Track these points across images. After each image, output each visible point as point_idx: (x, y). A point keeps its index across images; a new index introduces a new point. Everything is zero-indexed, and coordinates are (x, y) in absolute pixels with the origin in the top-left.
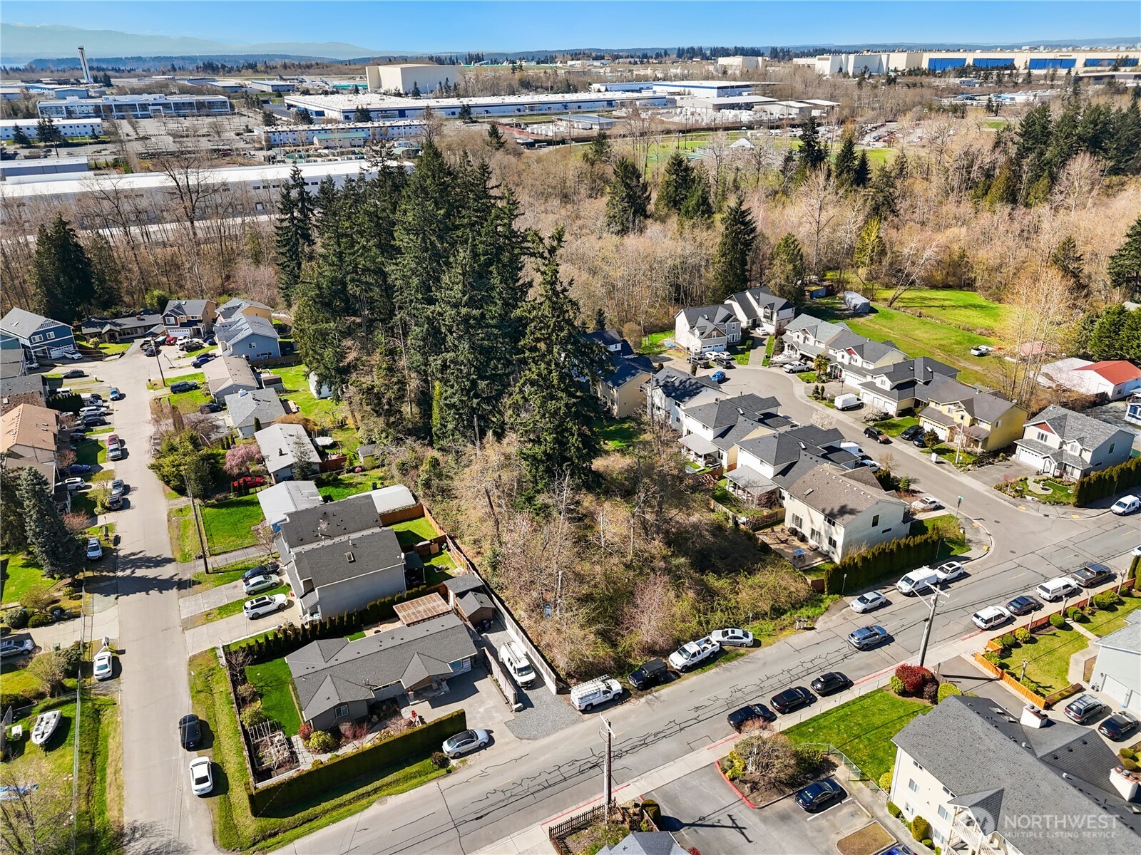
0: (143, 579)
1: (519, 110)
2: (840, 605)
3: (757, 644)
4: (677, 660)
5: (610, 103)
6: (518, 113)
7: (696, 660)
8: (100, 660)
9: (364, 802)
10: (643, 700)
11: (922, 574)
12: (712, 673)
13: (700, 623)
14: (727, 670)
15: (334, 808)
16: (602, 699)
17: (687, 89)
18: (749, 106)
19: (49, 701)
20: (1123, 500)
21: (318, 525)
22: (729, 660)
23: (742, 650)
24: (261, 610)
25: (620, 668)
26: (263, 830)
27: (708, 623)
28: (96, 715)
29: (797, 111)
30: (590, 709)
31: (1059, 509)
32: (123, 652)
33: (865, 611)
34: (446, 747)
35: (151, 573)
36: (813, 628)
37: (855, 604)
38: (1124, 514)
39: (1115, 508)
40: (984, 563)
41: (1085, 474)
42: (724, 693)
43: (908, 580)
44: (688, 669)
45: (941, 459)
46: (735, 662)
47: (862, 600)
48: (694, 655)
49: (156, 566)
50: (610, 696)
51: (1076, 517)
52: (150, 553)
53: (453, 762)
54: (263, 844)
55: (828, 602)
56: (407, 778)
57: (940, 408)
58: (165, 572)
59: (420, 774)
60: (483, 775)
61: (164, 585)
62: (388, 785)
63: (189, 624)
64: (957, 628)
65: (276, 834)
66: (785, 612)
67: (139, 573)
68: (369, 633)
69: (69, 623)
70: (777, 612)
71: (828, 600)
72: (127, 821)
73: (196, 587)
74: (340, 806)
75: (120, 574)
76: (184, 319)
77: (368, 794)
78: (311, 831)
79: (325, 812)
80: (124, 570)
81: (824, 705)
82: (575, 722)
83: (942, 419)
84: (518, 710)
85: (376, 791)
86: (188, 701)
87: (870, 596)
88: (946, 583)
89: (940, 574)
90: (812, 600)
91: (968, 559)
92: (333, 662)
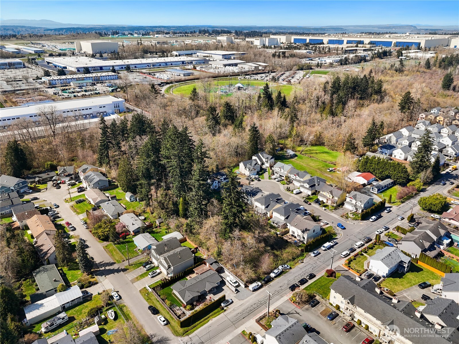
0: (109, 270)
1: (148, 66)
2: (308, 255)
3: (291, 268)
4: (272, 275)
5: (183, 62)
6: (147, 67)
8: (114, 294)
9: (207, 320)
10: (267, 286)
11: (327, 244)
12: (282, 277)
13: (276, 264)
14: (285, 276)
16: (257, 287)
17: (210, 55)
18: (236, 65)
19: (106, 308)
20: (372, 218)
21: (164, 248)
22: (285, 273)
23: (288, 270)
24: (154, 275)
25: (259, 279)
26: (184, 330)
27: (278, 264)
28: (121, 309)
29: (254, 68)
30: (255, 290)
31: (357, 221)
32: (119, 292)
33: (315, 256)
34: (222, 305)
35: (111, 267)
36: (303, 262)
37: (312, 255)
38: (373, 221)
39: (371, 220)
40: (341, 239)
41: (362, 211)
42: (286, 282)
43: (324, 247)
44: (275, 277)
45: (325, 209)
46: (287, 274)
47: (314, 253)
48: (276, 273)
49: (111, 265)
50: (259, 286)
51: (361, 223)
52: (107, 262)
53: (225, 308)
54: (187, 333)
55: (305, 255)
56: (215, 314)
57: (323, 193)
58: (115, 267)
59: (218, 312)
60: (234, 310)
61: (118, 271)
62: (211, 316)
63: (133, 281)
64: (338, 258)
65: (188, 331)
66: (295, 259)
67: (107, 268)
68: (188, 278)
69: (96, 286)
70: (294, 259)
71: (305, 253)
72: (148, 334)
73: (128, 270)
74: (201, 322)
75: (101, 269)
76: (66, 174)
78: (197, 329)
79: (198, 324)
80: (102, 268)
81: (310, 282)
82: (252, 294)
83: (324, 196)
84: (236, 293)
85: (208, 318)
86: (146, 303)
87: (315, 252)
88: (333, 246)
89: (331, 244)
90: (302, 254)
91: (337, 239)
92: (186, 287)
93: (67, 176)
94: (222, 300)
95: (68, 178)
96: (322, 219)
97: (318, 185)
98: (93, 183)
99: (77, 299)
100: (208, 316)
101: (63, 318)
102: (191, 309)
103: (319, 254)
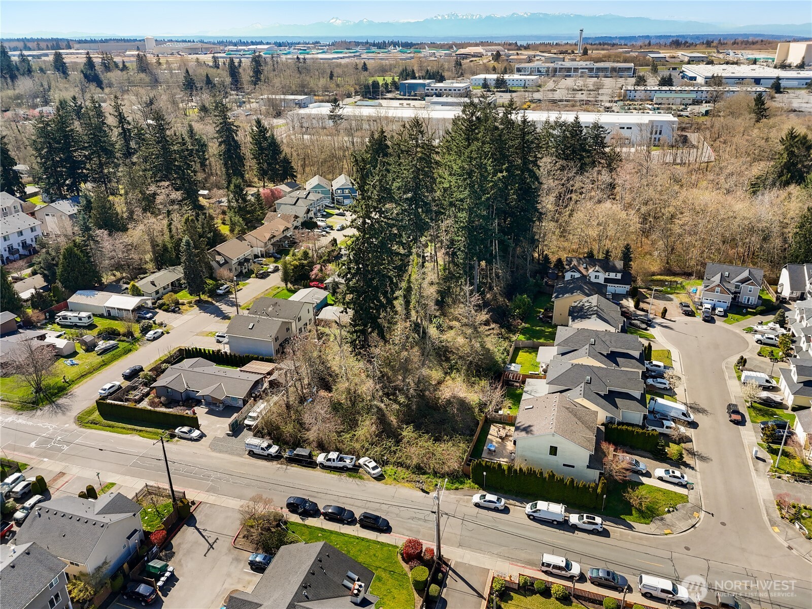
3: (380, 478)
7: (329, 464)
8: (156, 331)
9: (131, 432)
10: (279, 466)
11: (556, 509)
12: (333, 477)
13: (363, 447)
15: (121, 428)
16: (260, 452)
19: (122, 338)
21: (269, 307)
22: (350, 476)
23: (366, 476)
26: (94, 420)
27: (367, 450)
28: (128, 351)
30: (252, 454)
32: (168, 333)
33: (477, 505)
34: (178, 429)
36: (428, 493)
37: (475, 497)
44: (324, 467)
45: (767, 457)
46: (351, 479)
47: (483, 497)
48: (329, 460)
50: (266, 453)
53: (174, 438)
54: (89, 425)
55: (466, 486)
60: (178, 452)
61: (220, 315)
62: (146, 432)
63: (200, 334)
65: (96, 424)
66: (424, 473)
67: (223, 306)
69: (174, 314)
70: (419, 470)
71: (469, 483)
72: (75, 390)
73: (226, 320)
81: (355, 531)
82: (240, 456)
84: (228, 435)
87: (490, 497)
88: (574, 528)
89: (574, 519)
90: (456, 478)
91: (631, 527)
92: (191, 369)
94: (189, 423)
96: (693, 468)
99: (125, 310)
100: (144, 428)
101: (80, 319)
102: (152, 403)
103: (496, 510)
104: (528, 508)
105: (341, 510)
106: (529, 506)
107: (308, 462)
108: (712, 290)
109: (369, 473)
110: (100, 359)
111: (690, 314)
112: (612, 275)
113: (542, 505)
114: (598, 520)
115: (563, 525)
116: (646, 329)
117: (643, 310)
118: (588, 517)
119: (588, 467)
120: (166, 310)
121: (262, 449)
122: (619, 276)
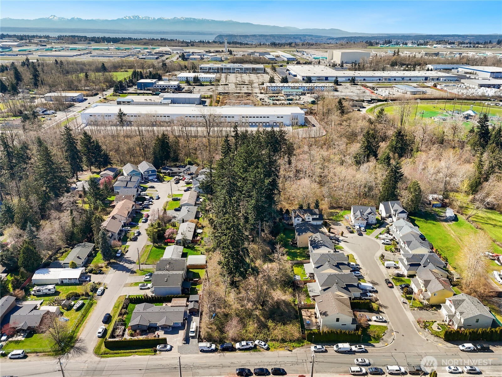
0: (125, 267)
1: (380, 80)
2: (308, 346)
3: (268, 349)
4: (237, 346)
5: (427, 78)
7: (243, 347)
8: (100, 289)
9: (130, 354)
10: (219, 354)
11: (345, 346)
12: (247, 353)
13: (254, 336)
14: (251, 354)
15: (123, 353)
16: (207, 349)
17: (475, 71)
19: (84, 297)
20: (465, 344)
21: (166, 266)
22: (255, 351)
23: (262, 350)
24: (143, 287)
25: (221, 341)
26: (105, 352)
27: (257, 336)
28: (91, 305)
30: (202, 351)
31: (436, 339)
32: (107, 288)
33: (315, 352)
34: (158, 347)
35: (128, 266)
36: (291, 351)
37: (313, 348)
38: (463, 351)
39: (460, 347)
40: (379, 350)
41: (460, 327)
42: (243, 361)
43: (337, 346)
44: (240, 350)
45: (407, 301)
46: (256, 353)
47: (315, 347)
49: (130, 264)
50: (210, 349)
51: (440, 345)
52: (131, 259)
53: (158, 352)
54: (103, 355)
55: (305, 344)
56: (144, 352)
57: (419, 279)
58: (131, 266)
59: (146, 352)
60: (161, 359)
61: (129, 271)
62: (139, 352)
63: (126, 285)
64: (342, 370)
65: (107, 354)
66: (286, 342)
67: (125, 264)
68: (164, 304)
69: (101, 275)
70: (283, 341)
71: (306, 342)
72: (80, 337)
73: (135, 274)
74: (125, 353)
75: (121, 263)
76: (189, 172)
77: (133, 352)
78: (114, 356)
79: (121, 353)
82: (197, 353)
83: (417, 285)
84: (184, 343)
85: (135, 352)
86: (112, 309)
87: (318, 347)
88: (354, 352)
89: (354, 348)
90: (300, 341)
91: (374, 346)
92: (145, 311)
93: (189, 174)
94: (161, 342)
95: (190, 177)
96: (384, 313)
97: (424, 267)
98: (196, 186)
99: (74, 279)
100: (137, 350)
101: (49, 290)
102: (132, 335)
103: (322, 352)
104: (335, 348)
105: (262, 370)
106: (335, 346)
107: (233, 349)
108: (358, 219)
109: (263, 348)
110: (79, 314)
111: (352, 232)
112: (315, 217)
113: (340, 345)
114: (363, 346)
115: (351, 352)
116: (338, 244)
117: (332, 233)
118: (359, 346)
119: (352, 324)
120: (96, 274)
121: (208, 347)
122: (318, 217)
